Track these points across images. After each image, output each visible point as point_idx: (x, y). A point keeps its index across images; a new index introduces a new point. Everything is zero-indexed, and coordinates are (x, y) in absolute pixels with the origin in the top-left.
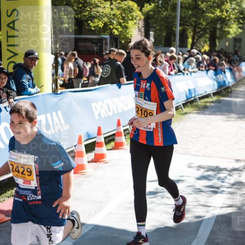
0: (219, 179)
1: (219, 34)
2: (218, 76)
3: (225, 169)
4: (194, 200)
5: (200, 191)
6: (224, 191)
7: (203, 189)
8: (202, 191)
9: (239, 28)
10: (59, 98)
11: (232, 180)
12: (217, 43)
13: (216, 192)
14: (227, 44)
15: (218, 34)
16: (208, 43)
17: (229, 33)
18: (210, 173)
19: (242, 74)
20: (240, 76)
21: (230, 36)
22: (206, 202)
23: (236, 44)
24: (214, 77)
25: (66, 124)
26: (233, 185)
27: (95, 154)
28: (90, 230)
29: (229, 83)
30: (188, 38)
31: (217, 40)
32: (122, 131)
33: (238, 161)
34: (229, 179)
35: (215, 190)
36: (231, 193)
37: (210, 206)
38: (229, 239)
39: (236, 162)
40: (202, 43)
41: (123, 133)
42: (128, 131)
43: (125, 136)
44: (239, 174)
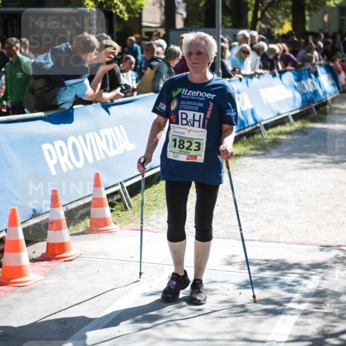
0: (283, 285)
2: (303, 82)
3: (298, 265)
4: (230, 330)
5: (243, 310)
6: (291, 309)
8: (246, 311)
11: (312, 284)
12: (307, 18)
13: (276, 313)
15: (308, 1)
16: (291, 17)
18: (268, 274)
22: (252, 333)
23: (342, 18)
24: (296, 84)
27: (48, 244)
29: (325, 93)
30: (248, 9)
31: (307, 13)
32: (105, 196)
33: (326, 247)
34: (305, 285)
35: (275, 309)
36: (305, 313)
39: (322, 250)
40: (280, 17)
41: (106, 202)
42: (118, 197)
43: (111, 205)
44: (322, 275)
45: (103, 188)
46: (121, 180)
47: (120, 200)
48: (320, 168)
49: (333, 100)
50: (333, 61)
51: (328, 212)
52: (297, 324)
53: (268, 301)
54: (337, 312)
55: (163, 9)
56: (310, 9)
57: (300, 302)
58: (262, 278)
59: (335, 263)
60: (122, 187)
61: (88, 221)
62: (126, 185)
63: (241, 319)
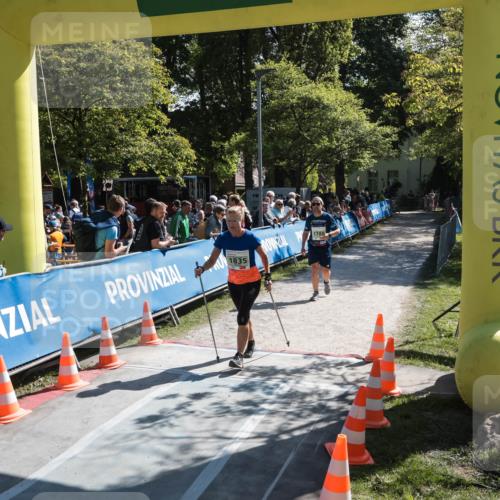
1: (348, 167)
3: (283, 371)
4: (210, 428)
6: (263, 409)
7: (234, 407)
8: (228, 412)
11: (285, 388)
12: (346, 179)
13: (249, 413)
14: (358, 179)
15: (346, 167)
18: (258, 379)
19: (370, 219)
21: (361, 169)
22: (226, 431)
26: (284, 396)
27: (100, 357)
31: (345, 175)
33: (309, 355)
34: (281, 388)
35: (250, 409)
36: (272, 413)
52: (263, 422)
53: (248, 403)
54: (297, 411)
56: (348, 173)
57: (272, 403)
58: (253, 382)
59: (311, 368)
60: (172, 309)
62: (175, 308)
63: (222, 418)
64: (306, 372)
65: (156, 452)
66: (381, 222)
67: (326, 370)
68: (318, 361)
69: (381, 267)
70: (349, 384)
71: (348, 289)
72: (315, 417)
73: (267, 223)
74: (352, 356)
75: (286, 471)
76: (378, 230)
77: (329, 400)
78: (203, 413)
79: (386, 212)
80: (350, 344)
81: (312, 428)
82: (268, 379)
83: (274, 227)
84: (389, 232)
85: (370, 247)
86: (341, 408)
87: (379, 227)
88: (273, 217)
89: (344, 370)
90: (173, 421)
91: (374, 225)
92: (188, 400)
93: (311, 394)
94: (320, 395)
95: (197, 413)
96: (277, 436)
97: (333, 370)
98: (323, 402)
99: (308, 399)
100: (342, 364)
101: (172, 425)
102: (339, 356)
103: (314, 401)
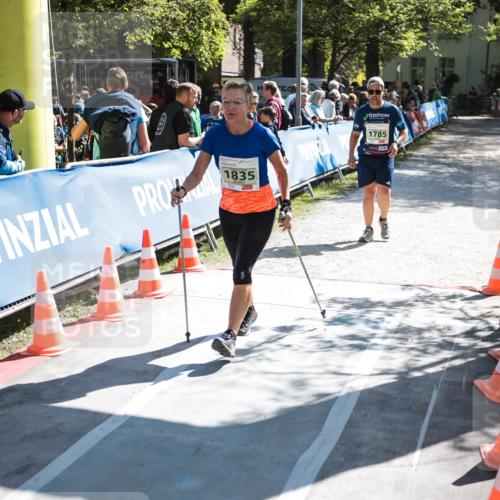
0: (368, 321)
1: (384, 51)
3: (381, 304)
4: (319, 364)
5: (331, 345)
6: (376, 345)
7: (338, 342)
8: (333, 346)
9: (421, 38)
10: (67, 179)
11: (393, 322)
12: (381, 68)
13: (361, 348)
14: (399, 69)
15: (381, 52)
16: (365, 69)
17: (401, 48)
18: (353, 311)
19: (425, 124)
20: (421, 127)
21: (403, 55)
22: (340, 367)
23: (415, 68)
25: (82, 227)
26: (396, 332)
27: (140, 282)
28: (121, 427)
30: (325, 60)
31: (380, 63)
32: (192, 237)
33: (407, 286)
34: (388, 322)
35: (360, 344)
36: (390, 348)
37: (349, 375)
38: (381, 435)
39: (403, 289)
40: (354, 68)
41: (194, 242)
42: (205, 238)
43: (199, 246)
44: (406, 312)
45: (191, 230)
46: (208, 222)
47: (206, 241)
48: (398, 211)
49: (407, 147)
50: (408, 110)
51: (407, 253)
52: (383, 358)
53: (353, 337)
54: (420, 347)
55: (242, 60)
56: (383, 60)
57: (384, 338)
58: (348, 315)
59: (417, 301)
60: (208, 228)
61: (175, 261)
62: (212, 226)
63: (329, 353)
64: (411, 305)
65: (265, 388)
66: (436, 129)
67: (437, 304)
68: (422, 293)
69: (458, 185)
70: (473, 318)
71: (425, 212)
72: (446, 354)
73: (305, 122)
74: (463, 288)
75: (435, 408)
76: (435, 139)
77: (455, 336)
78: (301, 347)
79: (443, 115)
80: (455, 275)
81: (447, 365)
82: (368, 312)
83: (313, 127)
84: (451, 142)
85: (431, 160)
86: (475, 345)
87: (435, 135)
88: (312, 115)
89: (459, 303)
90: (268, 354)
91: (429, 132)
92: (276, 333)
93: (429, 329)
94: (440, 330)
95: (295, 347)
96: (407, 373)
97: (447, 304)
98: (448, 339)
99: (426, 335)
100: (454, 297)
101: (269, 359)
102: (446, 287)
103: (436, 337)
